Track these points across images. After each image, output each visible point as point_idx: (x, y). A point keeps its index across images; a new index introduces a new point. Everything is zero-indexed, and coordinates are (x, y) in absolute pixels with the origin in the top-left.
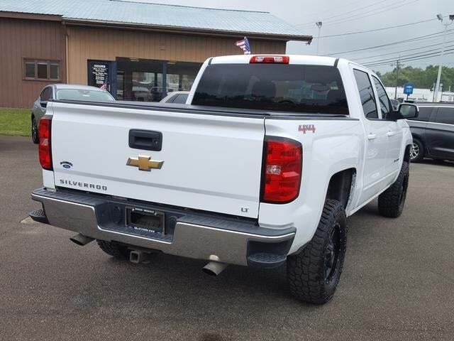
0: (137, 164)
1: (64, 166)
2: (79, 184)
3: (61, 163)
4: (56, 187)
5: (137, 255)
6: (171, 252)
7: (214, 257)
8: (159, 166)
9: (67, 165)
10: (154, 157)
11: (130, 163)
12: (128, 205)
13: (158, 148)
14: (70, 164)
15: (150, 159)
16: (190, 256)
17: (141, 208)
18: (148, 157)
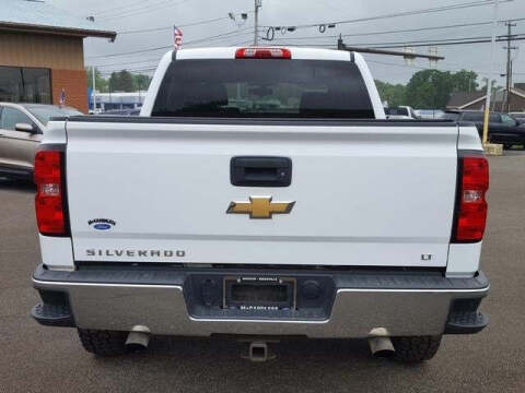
0: (245, 209)
1: (96, 227)
2: (128, 253)
3: (90, 223)
4: (76, 263)
5: (262, 349)
6: (328, 335)
7: (381, 331)
8: (289, 208)
9: (104, 224)
10: (279, 196)
11: (233, 209)
12: (229, 275)
13: (285, 181)
14: (111, 222)
15: (271, 200)
16: (347, 336)
17: (252, 276)
18: (269, 197)
